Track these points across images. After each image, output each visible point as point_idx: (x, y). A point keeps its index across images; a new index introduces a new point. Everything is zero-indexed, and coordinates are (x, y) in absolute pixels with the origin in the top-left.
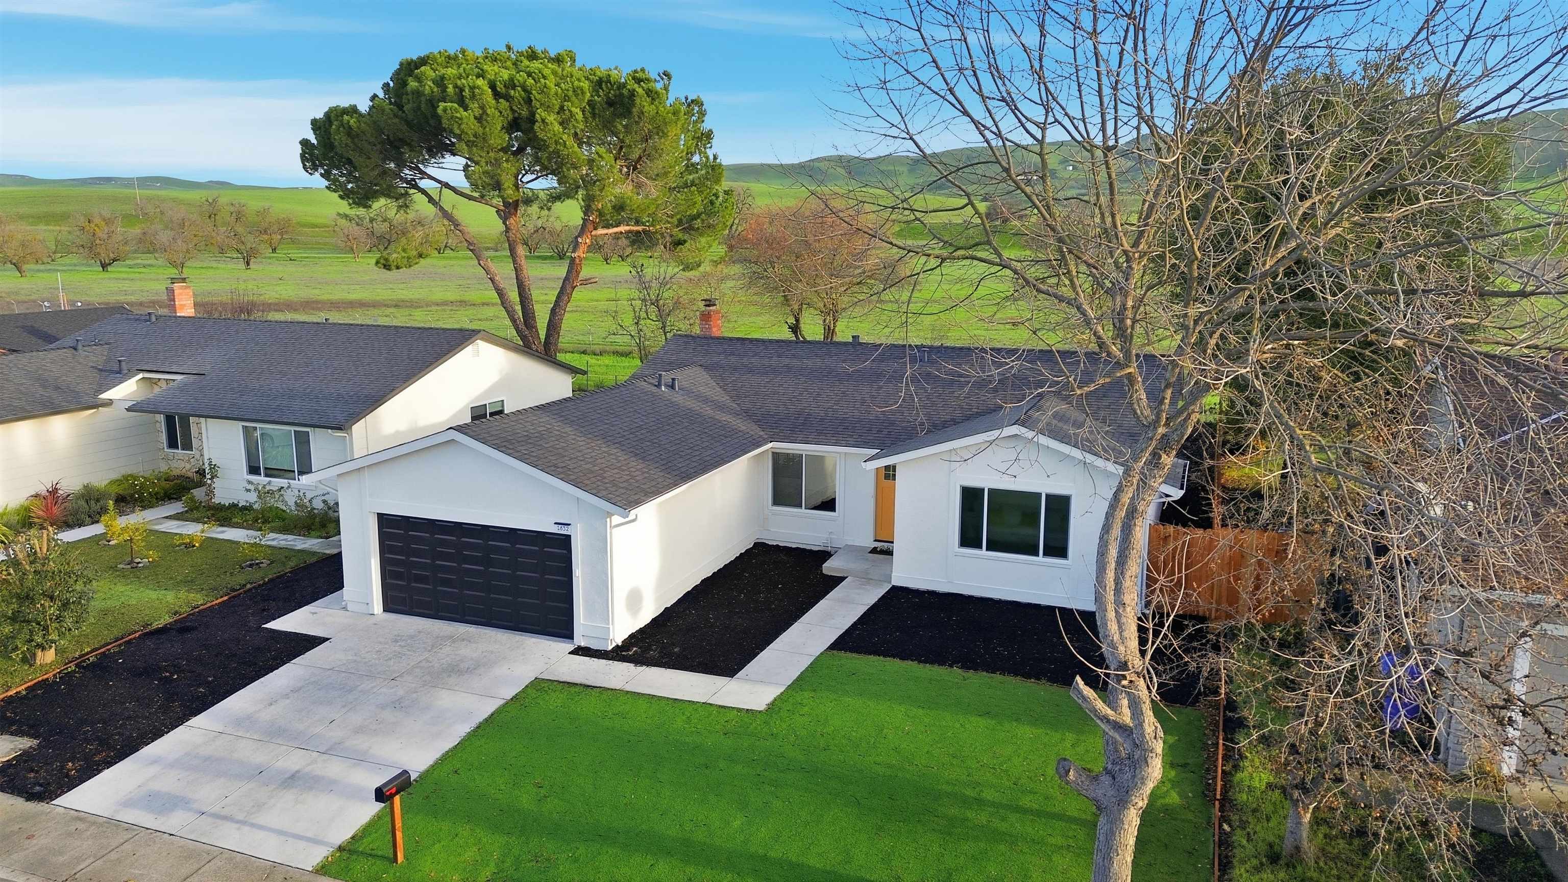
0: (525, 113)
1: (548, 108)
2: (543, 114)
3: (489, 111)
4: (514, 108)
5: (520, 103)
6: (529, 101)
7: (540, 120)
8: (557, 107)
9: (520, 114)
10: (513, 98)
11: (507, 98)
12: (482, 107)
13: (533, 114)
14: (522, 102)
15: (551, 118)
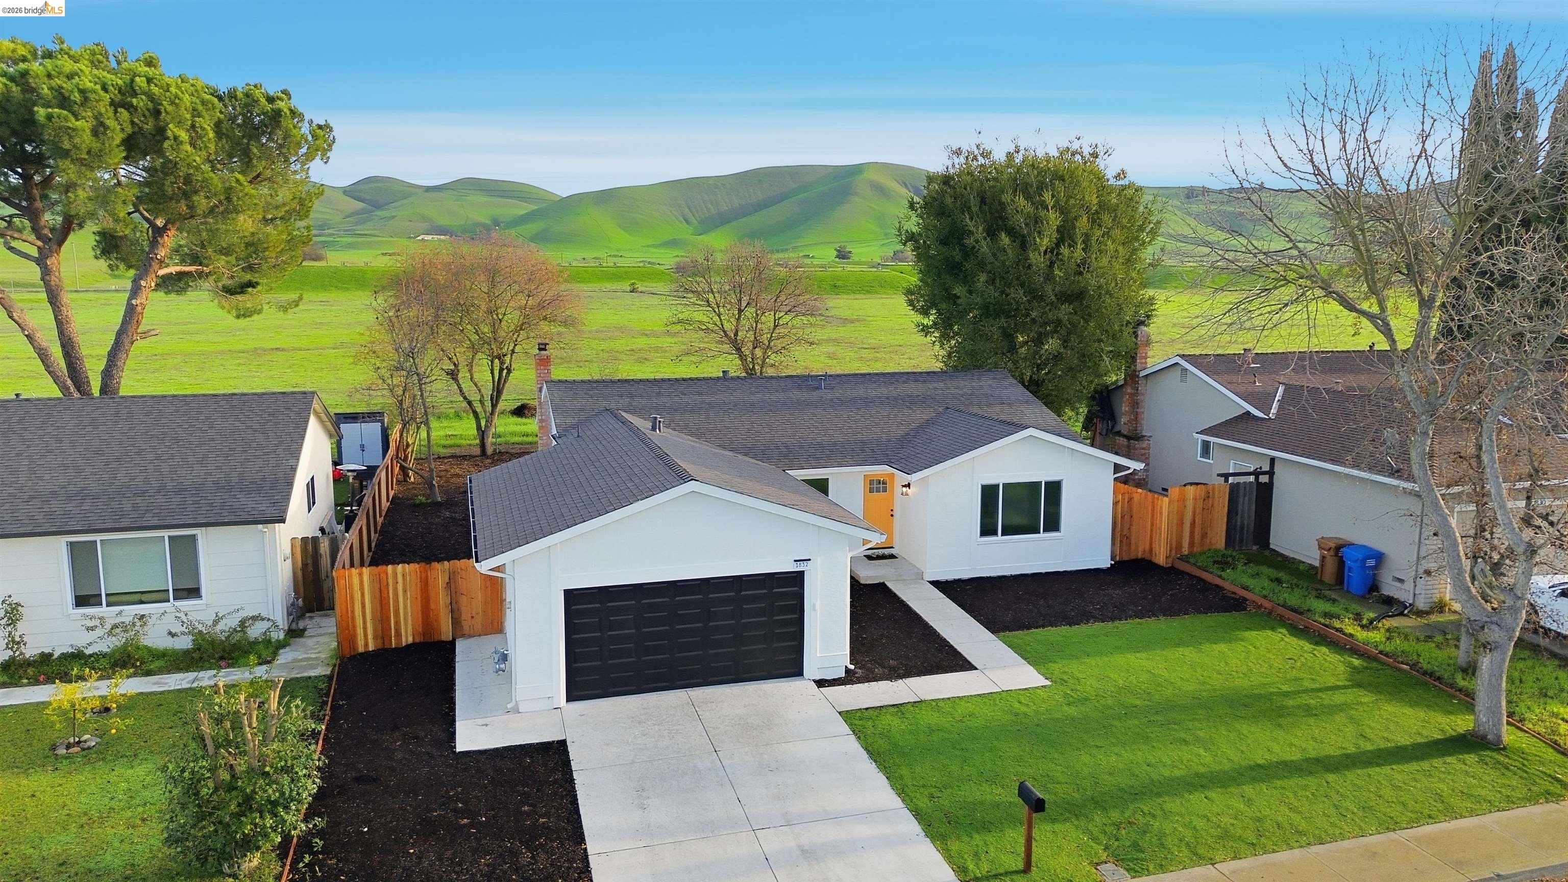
0: (149, 127)
1: (179, 124)
2: (175, 130)
3: (108, 122)
4: (136, 120)
5: (144, 116)
6: (157, 113)
7: (172, 138)
8: (189, 123)
9: (141, 129)
10: (136, 109)
11: (129, 107)
12: (98, 117)
13: (161, 132)
14: (147, 113)
15: (184, 136)
